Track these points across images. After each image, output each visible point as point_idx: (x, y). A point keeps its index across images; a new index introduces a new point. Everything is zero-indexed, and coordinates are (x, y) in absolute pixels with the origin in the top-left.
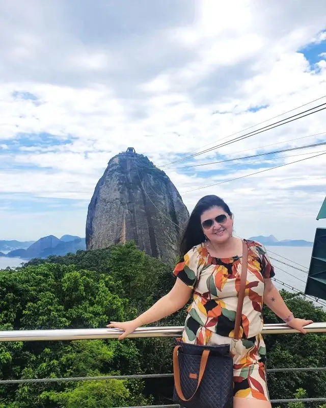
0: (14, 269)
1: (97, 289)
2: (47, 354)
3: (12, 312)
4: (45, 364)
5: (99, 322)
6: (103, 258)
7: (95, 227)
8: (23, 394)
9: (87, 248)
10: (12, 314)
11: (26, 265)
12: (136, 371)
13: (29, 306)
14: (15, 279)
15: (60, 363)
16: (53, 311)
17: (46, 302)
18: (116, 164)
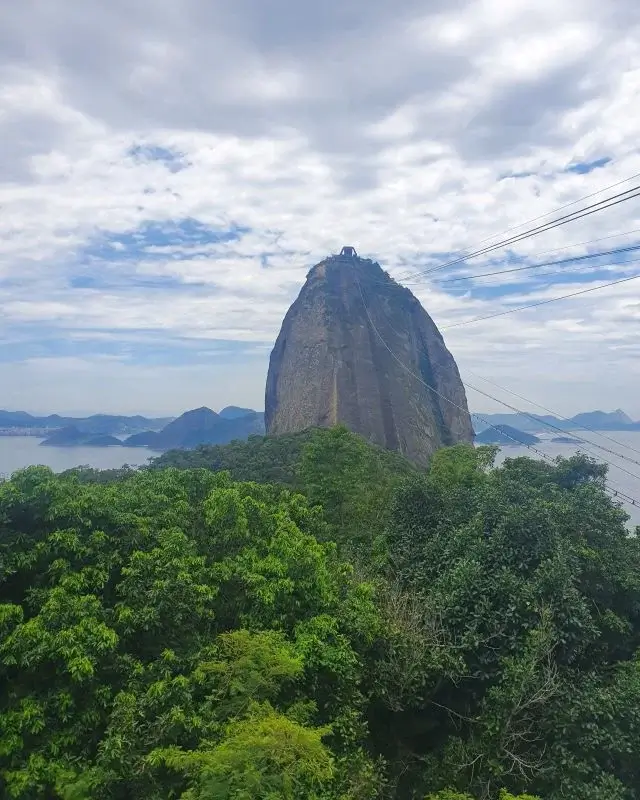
0: (135, 469)
1: (274, 521)
2: (168, 663)
3: (101, 570)
4: (160, 686)
5: (277, 593)
6: (294, 452)
7: (281, 392)
8: (113, 752)
9: (267, 431)
10: (101, 576)
11: (158, 461)
12: (352, 699)
13: (136, 558)
14: (112, 503)
15: (194, 683)
16: (183, 570)
17: (169, 550)
18: (320, 278)
